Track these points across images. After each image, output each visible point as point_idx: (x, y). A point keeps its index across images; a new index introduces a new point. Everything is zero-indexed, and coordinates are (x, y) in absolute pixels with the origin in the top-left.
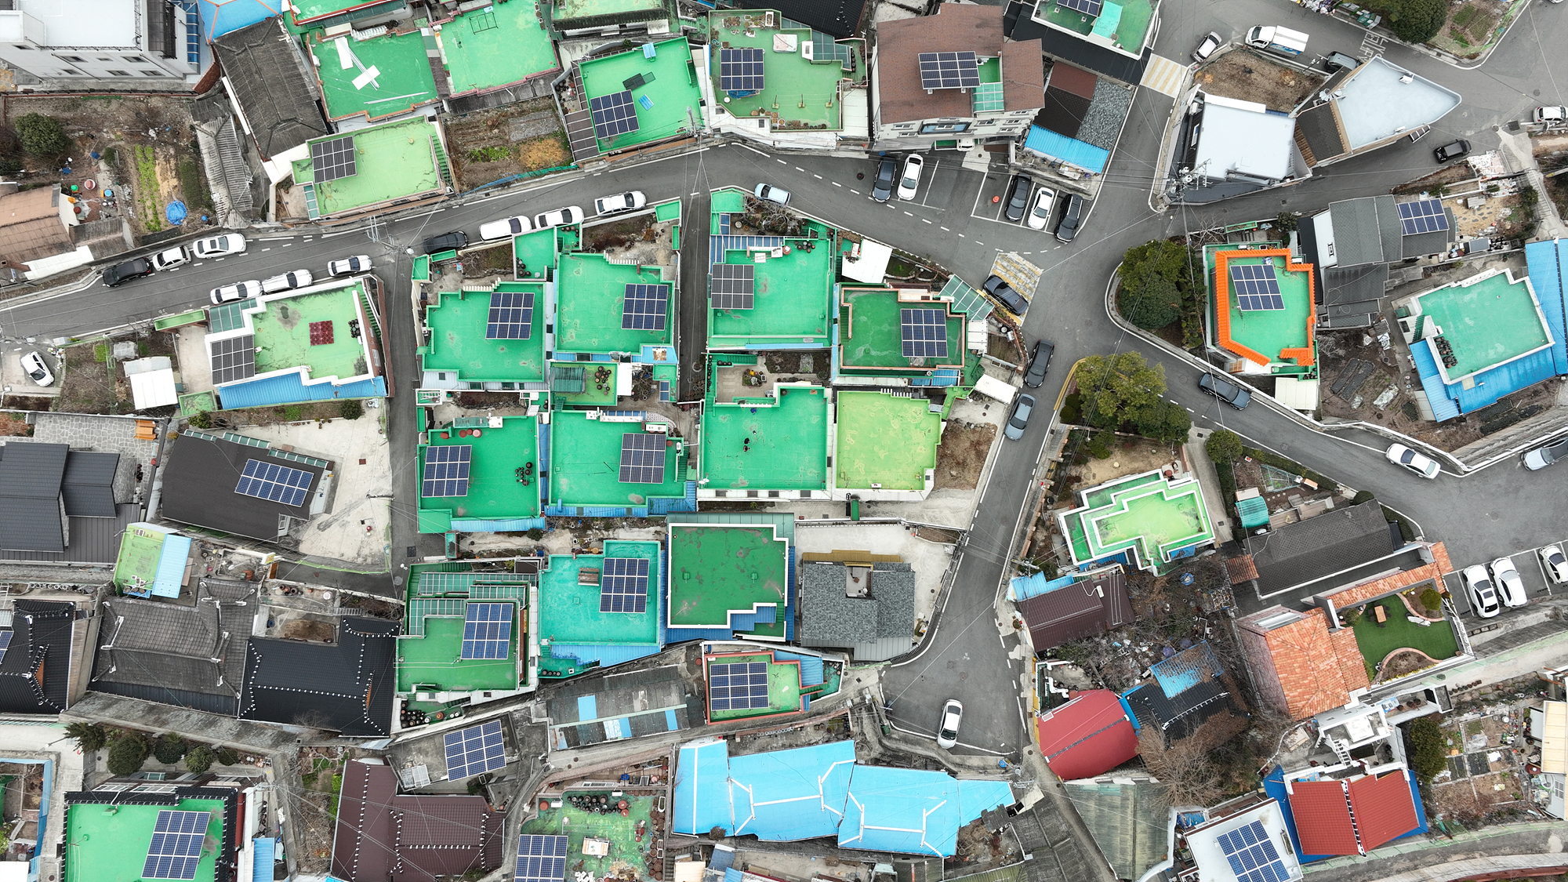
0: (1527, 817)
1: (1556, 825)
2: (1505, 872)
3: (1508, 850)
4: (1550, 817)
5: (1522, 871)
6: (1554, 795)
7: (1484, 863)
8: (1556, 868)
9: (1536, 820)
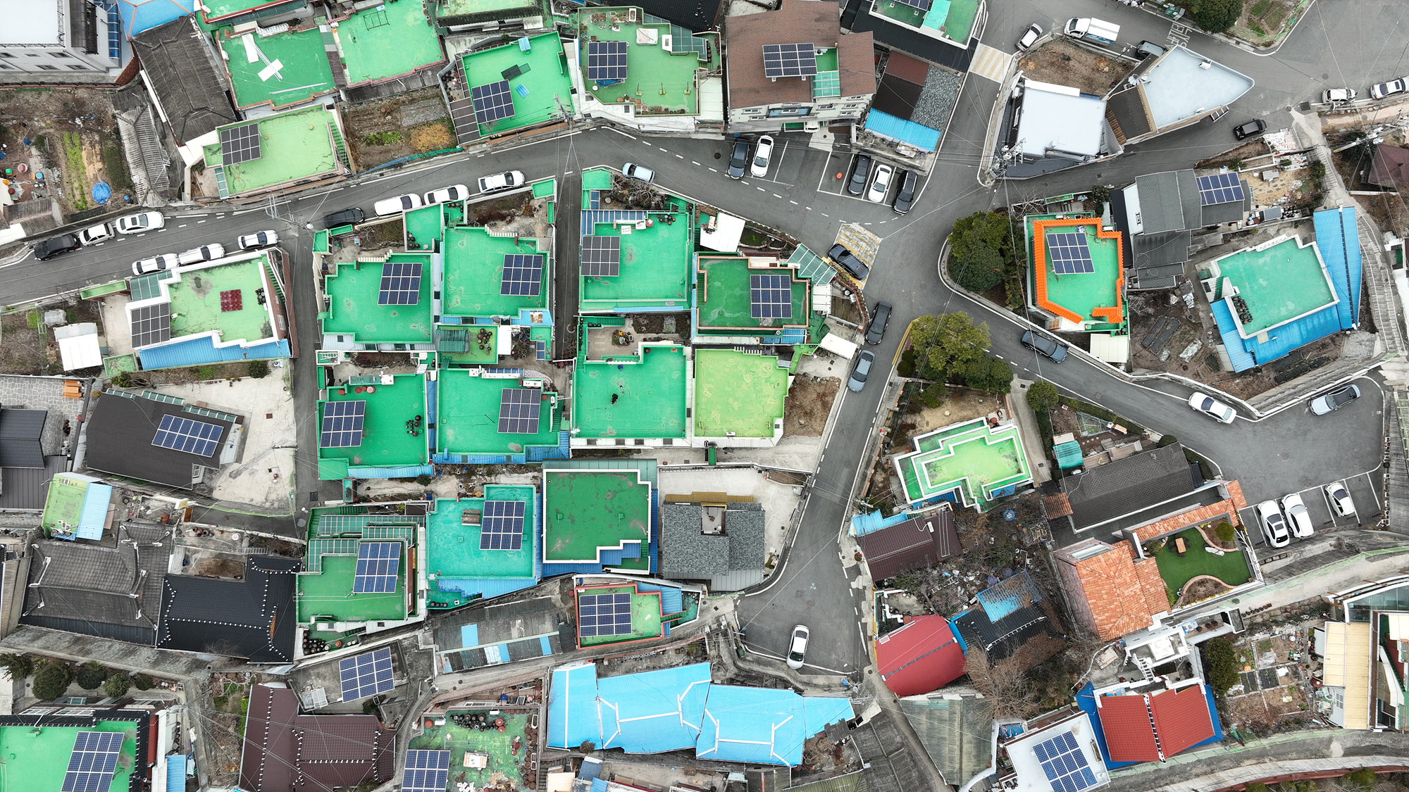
0: (1311, 726)
1: (1337, 732)
2: (1290, 775)
3: (1294, 755)
4: (1332, 725)
5: (1305, 774)
6: (1335, 705)
7: (1273, 767)
8: (1335, 771)
9: (1319, 728)
